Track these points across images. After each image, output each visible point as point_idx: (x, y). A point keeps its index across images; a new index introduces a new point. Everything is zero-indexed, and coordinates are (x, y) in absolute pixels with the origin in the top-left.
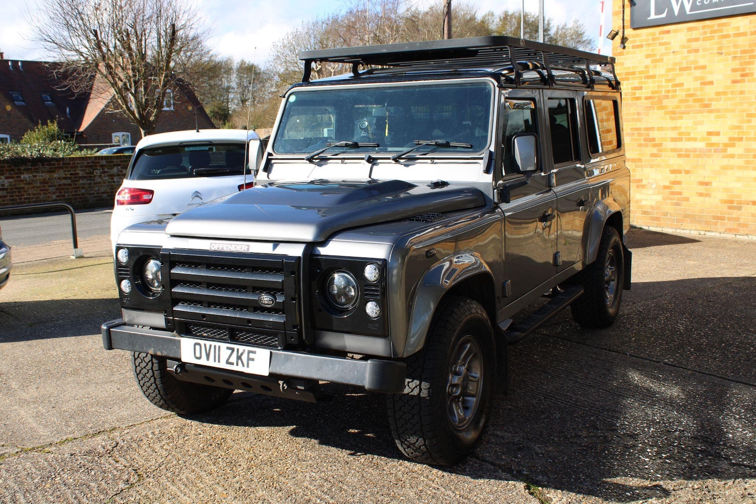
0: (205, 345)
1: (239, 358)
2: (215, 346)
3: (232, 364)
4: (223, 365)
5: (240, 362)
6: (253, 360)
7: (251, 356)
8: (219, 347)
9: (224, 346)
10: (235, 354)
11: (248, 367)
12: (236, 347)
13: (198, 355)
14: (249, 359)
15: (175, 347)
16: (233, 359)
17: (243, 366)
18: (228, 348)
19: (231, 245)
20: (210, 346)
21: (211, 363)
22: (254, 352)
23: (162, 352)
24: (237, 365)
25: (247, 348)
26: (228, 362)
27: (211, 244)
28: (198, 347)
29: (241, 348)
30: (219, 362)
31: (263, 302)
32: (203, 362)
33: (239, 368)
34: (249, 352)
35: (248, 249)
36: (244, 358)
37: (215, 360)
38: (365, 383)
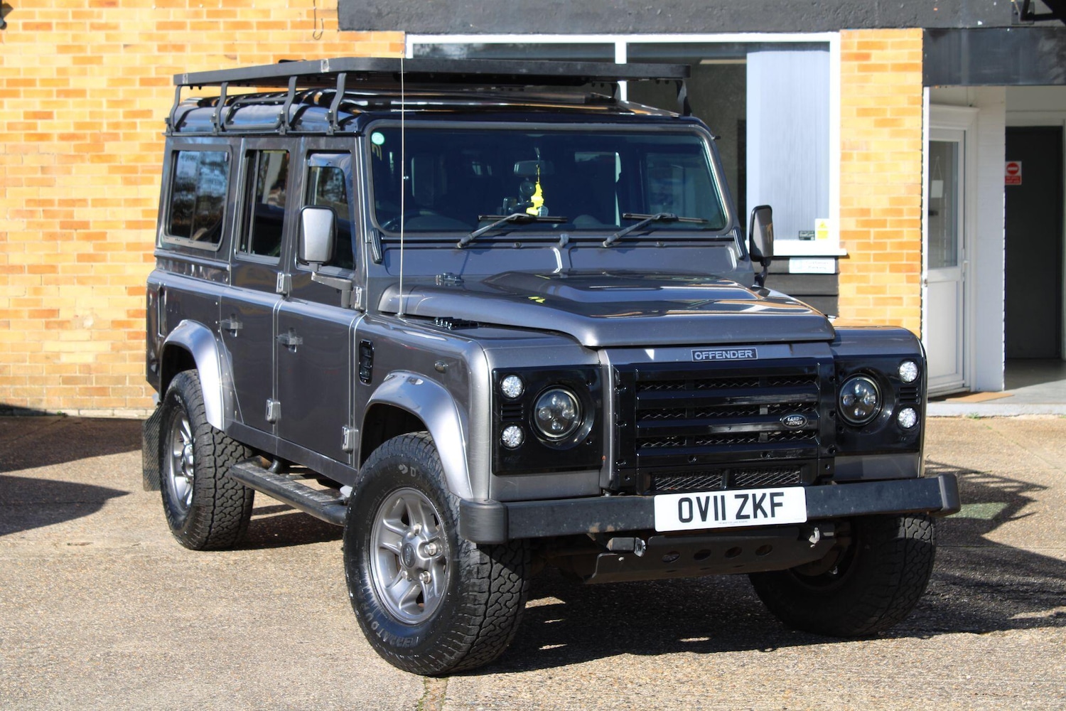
0: (698, 499)
1: (757, 506)
2: (715, 498)
3: (748, 517)
4: (731, 521)
5: (759, 512)
6: (780, 505)
7: (777, 500)
8: (723, 498)
9: (730, 495)
10: (750, 502)
11: (773, 515)
12: (750, 492)
13: (686, 515)
14: (774, 505)
15: (642, 513)
16: (749, 509)
17: (766, 515)
18: (737, 497)
19: (726, 351)
20: (708, 498)
21: (711, 523)
22: (781, 494)
23: (616, 525)
24: (755, 516)
25: (768, 491)
26: (739, 516)
27: (694, 352)
28: (685, 505)
29: (759, 493)
30: (724, 518)
31: (790, 424)
32: (697, 524)
33: (761, 521)
34: (772, 495)
35: (754, 355)
36: (766, 505)
37: (717, 518)
38: (942, 502)
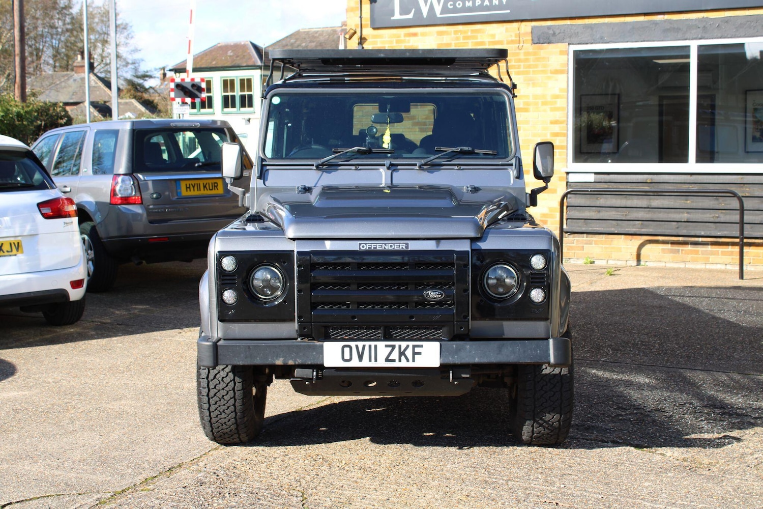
0: (357, 346)
1: (402, 354)
2: (370, 346)
3: (394, 361)
4: (381, 363)
5: (403, 358)
6: (419, 353)
7: (417, 350)
8: (376, 346)
9: (381, 345)
10: (396, 351)
11: (414, 360)
12: (397, 344)
13: (347, 356)
14: (414, 354)
15: (314, 353)
16: (395, 355)
17: (408, 360)
18: (387, 346)
19: (385, 244)
20: (364, 346)
21: (365, 363)
22: (421, 346)
23: (295, 360)
24: (400, 360)
25: (411, 344)
26: (387, 360)
27: (360, 244)
28: (347, 350)
29: (404, 344)
30: (376, 360)
31: (431, 297)
32: (355, 363)
33: (404, 364)
34: (414, 347)
35: (407, 247)
36: (409, 353)
37: (370, 360)
38: (550, 359)
